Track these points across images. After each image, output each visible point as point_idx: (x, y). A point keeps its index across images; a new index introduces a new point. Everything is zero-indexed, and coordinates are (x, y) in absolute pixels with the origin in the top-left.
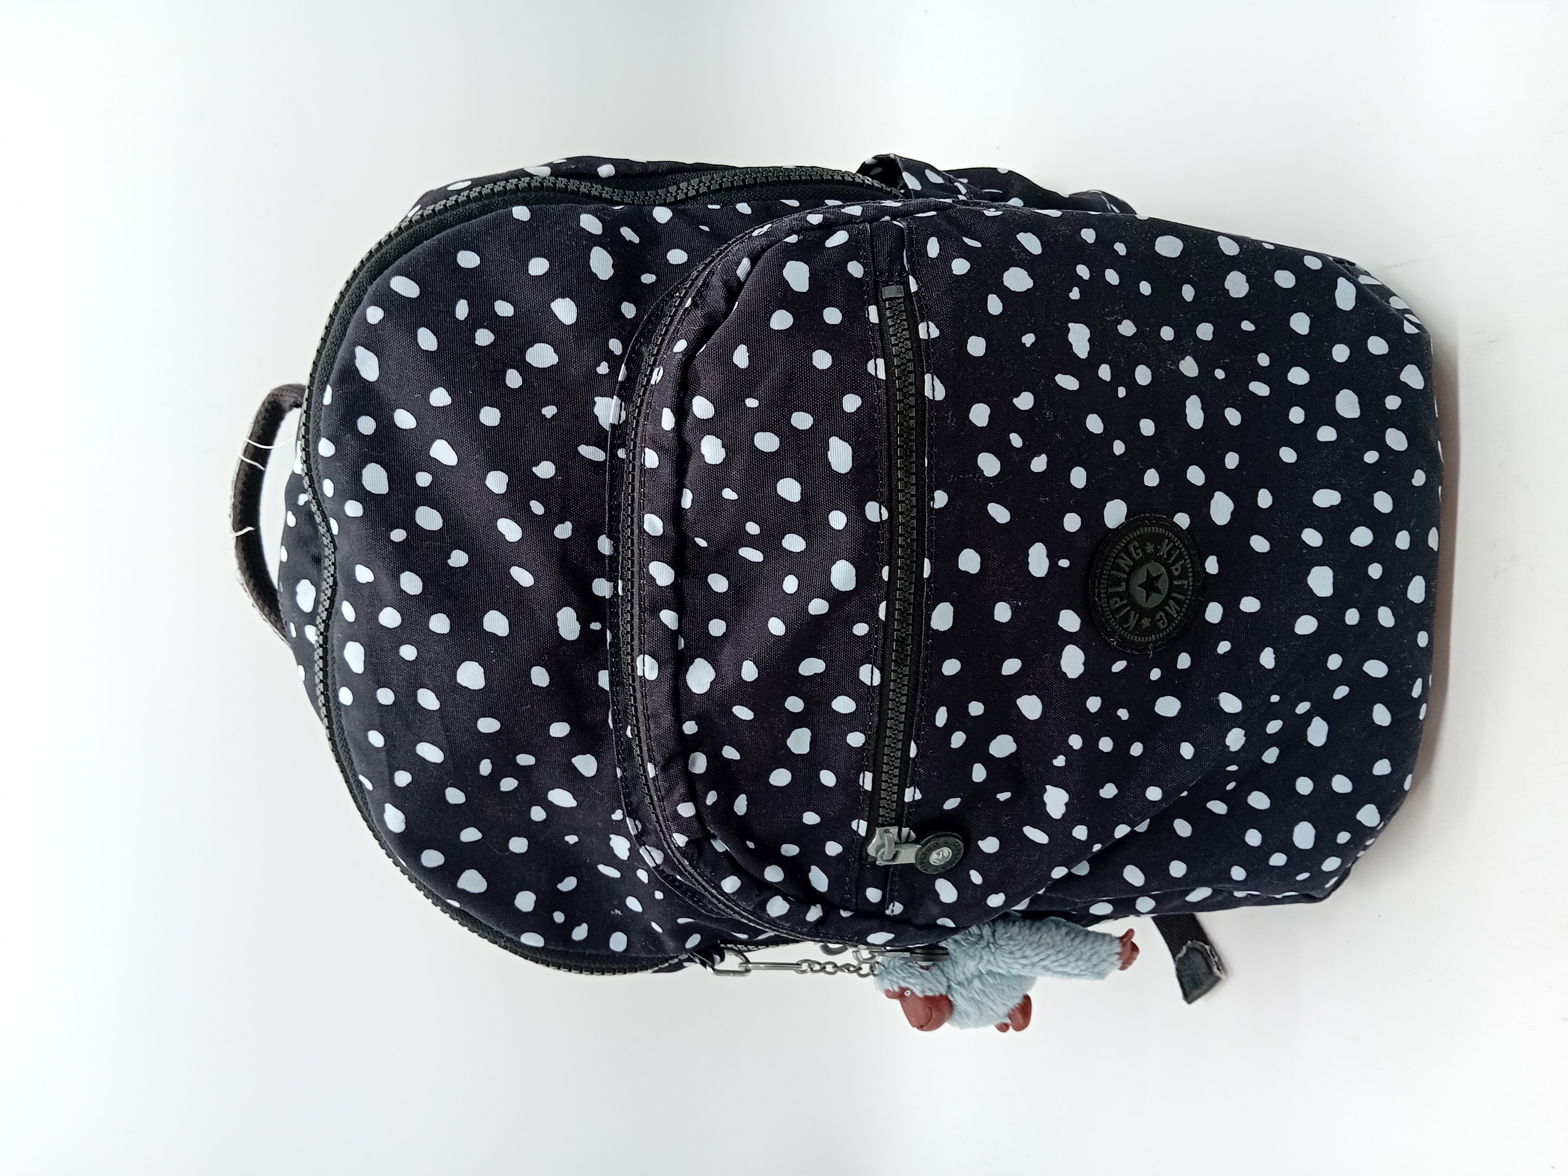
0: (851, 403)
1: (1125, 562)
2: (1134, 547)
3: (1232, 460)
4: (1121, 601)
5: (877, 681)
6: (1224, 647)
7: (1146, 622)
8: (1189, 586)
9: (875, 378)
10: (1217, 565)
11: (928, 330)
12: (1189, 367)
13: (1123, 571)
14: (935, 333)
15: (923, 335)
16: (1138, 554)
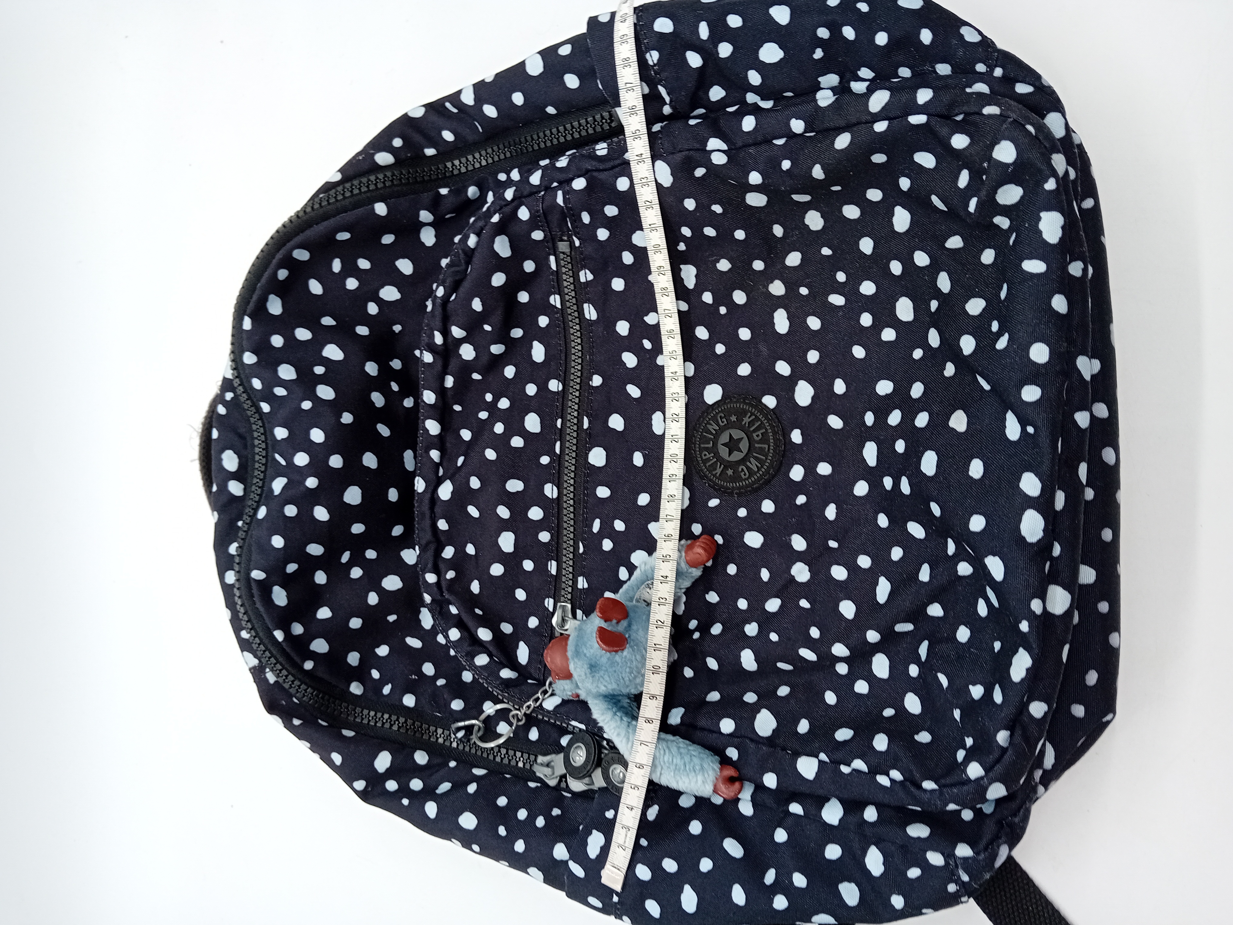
0: (543, 321)
1: (713, 427)
2: (721, 417)
3: (813, 357)
4: (709, 454)
5: (555, 495)
6: (801, 500)
7: (730, 472)
8: (769, 450)
9: (555, 307)
10: (801, 437)
11: (585, 276)
12: (777, 288)
13: (711, 434)
14: (590, 277)
15: (583, 279)
16: (723, 422)
